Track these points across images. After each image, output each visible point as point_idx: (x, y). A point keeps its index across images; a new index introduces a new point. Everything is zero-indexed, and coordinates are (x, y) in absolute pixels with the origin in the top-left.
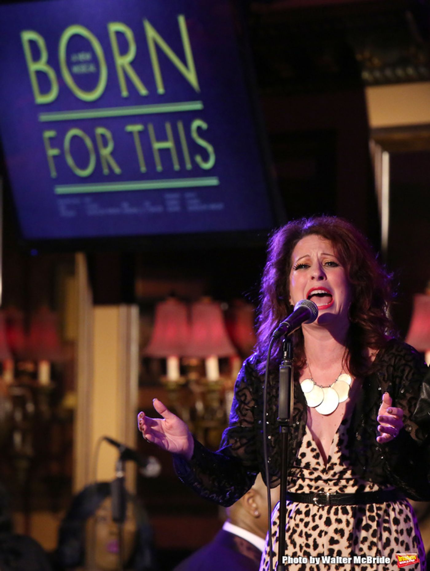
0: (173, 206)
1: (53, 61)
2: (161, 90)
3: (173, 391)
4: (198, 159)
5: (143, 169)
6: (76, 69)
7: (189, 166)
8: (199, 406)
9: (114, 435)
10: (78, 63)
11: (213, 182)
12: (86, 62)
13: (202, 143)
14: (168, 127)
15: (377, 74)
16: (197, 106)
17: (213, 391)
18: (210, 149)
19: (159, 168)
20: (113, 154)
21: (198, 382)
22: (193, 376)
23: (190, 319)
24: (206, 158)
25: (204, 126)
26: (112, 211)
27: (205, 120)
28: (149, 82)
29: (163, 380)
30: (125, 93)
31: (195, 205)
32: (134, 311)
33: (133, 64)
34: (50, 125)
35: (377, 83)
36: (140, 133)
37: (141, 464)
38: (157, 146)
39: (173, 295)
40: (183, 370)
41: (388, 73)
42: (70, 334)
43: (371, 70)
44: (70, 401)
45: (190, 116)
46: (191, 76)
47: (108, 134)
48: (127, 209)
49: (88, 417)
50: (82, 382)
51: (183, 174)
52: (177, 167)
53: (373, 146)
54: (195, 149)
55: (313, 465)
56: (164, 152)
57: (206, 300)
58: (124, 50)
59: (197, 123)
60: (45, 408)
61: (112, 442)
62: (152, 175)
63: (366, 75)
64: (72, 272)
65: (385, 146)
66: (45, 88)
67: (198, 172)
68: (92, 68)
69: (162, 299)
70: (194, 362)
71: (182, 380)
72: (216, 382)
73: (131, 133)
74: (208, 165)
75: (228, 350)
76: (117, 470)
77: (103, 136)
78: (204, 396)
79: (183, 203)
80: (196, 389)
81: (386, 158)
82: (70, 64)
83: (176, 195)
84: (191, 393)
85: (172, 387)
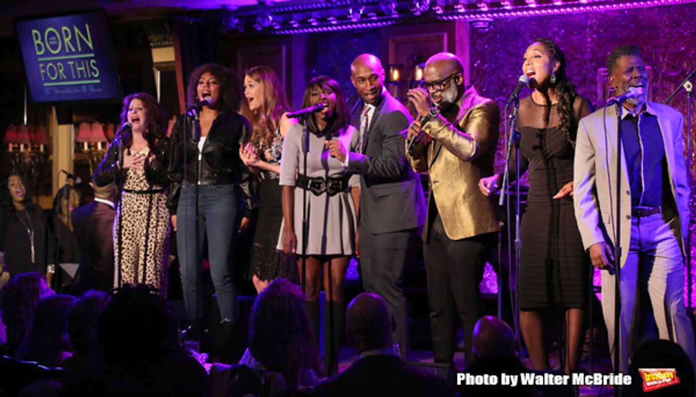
0: (84, 89)
1: (43, 40)
2: (80, 50)
3: (86, 154)
4: (93, 74)
5: (74, 77)
6: (51, 43)
7: (90, 76)
8: (95, 159)
9: (66, 169)
10: (52, 41)
11: (98, 81)
12: (54, 40)
13: (94, 68)
14: (82, 63)
15: (156, 44)
16: (92, 55)
17: (99, 154)
18: (97, 70)
19: (79, 77)
20: (64, 72)
21: (94, 151)
22: (93, 149)
23: (91, 129)
24: (95, 73)
25: (95, 62)
26: (64, 92)
27: (95, 60)
28: (76, 47)
29: (82, 150)
30: (67, 51)
31: (92, 89)
32: (72, 126)
33: (70, 41)
34: (41, 62)
35: (155, 47)
36: (73, 65)
37: (75, 179)
38: (79, 69)
39: (86, 121)
40: (89, 147)
41: (159, 44)
42: (51, 135)
43: (154, 43)
44: (51, 158)
45: (89, 59)
46: (90, 45)
47: (62, 65)
48: (69, 91)
49: (57, 163)
50: (55, 151)
51: (88, 79)
52: (85, 76)
53: (154, 69)
54: (92, 70)
56: (81, 71)
57: (97, 122)
58: (67, 36)
59: (92, 61)
60: (42, 160)
61: (64, 172)
62: (77, 79)
63: (152, 44)
64: (51, 113)
65: (158, 69)
66: (40, 49)
67: (93, 78)
68: (56, 42)
69: (82, 122)
70: (93, 144)
71: (89, 150)
72: (101, 151)
73: (69, 65)
74: (96, 76)
75: (105, 139)
76: (66, 181)
77: (60, 66)
78: (97, 156)
79: (88, 88)
80: (94, 153)
81: (159, 73)
82: (49, 41)
83: (85, 86)
84: (92, 154)
85: (85, 152)
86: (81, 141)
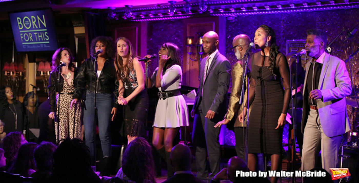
0: (42, 46)
1: (22, 22)
2: (40, 27)
3: (42, 77)
4: (46, 39)
5: (37, 40)
6: (26, 24)
7: (44, 40)
8: (46, 79)
9: (32, 84)
10: (26, 23)
11: (48, 42)
12: (28, 23)
13: (47, 36)
14: (41, 34)
15: (76, 25)
16: (46, 30)
19: (39, 40)
20: (32, 38)
22: (45, 74)
23: (45, 65)
24: (47, 38)
26: (32, 47)
27: (47, 32)
29: (40, 75)
30: (34, 28)
31: (45, 46)
32: (36, 64)
33: (35, 23)
34: (22, 33)
35: (76, 27)
37: (37, 89)
38: (39, 36)
39: (42, 61)
40: (44, 73)
41: (78, 25)
42: (25, 67)
44: (25, 78)
45: (44, 32)
46: (45, 25)
47: (31, 34)
48: (34, 47)
49: (28, 81)
50: (27, 75)
51: (43, 41)
52: (42, 40)
53: (75, 37)
54: (46, 37)
56: (40, 37)
57: (47, 62)
58: (34, 21)
60: (21, 79)
61: (32, 85)
62: (38, 41)
63: (74, 25)
64: (25, 57)
65: (77, 37)
66: (21, 27)
67: (46, 41)
68: (28, 24)
69: (40, 62)
71: (43, 75)
73: (35, 35)
74: (47, 40)
76: (32, 90)
77: (30, 35)
78: (47, 78)
80: (46, 76)
81: (77, 39)
82: (25, 23)
83: (42, 45)
86: (40, 71)
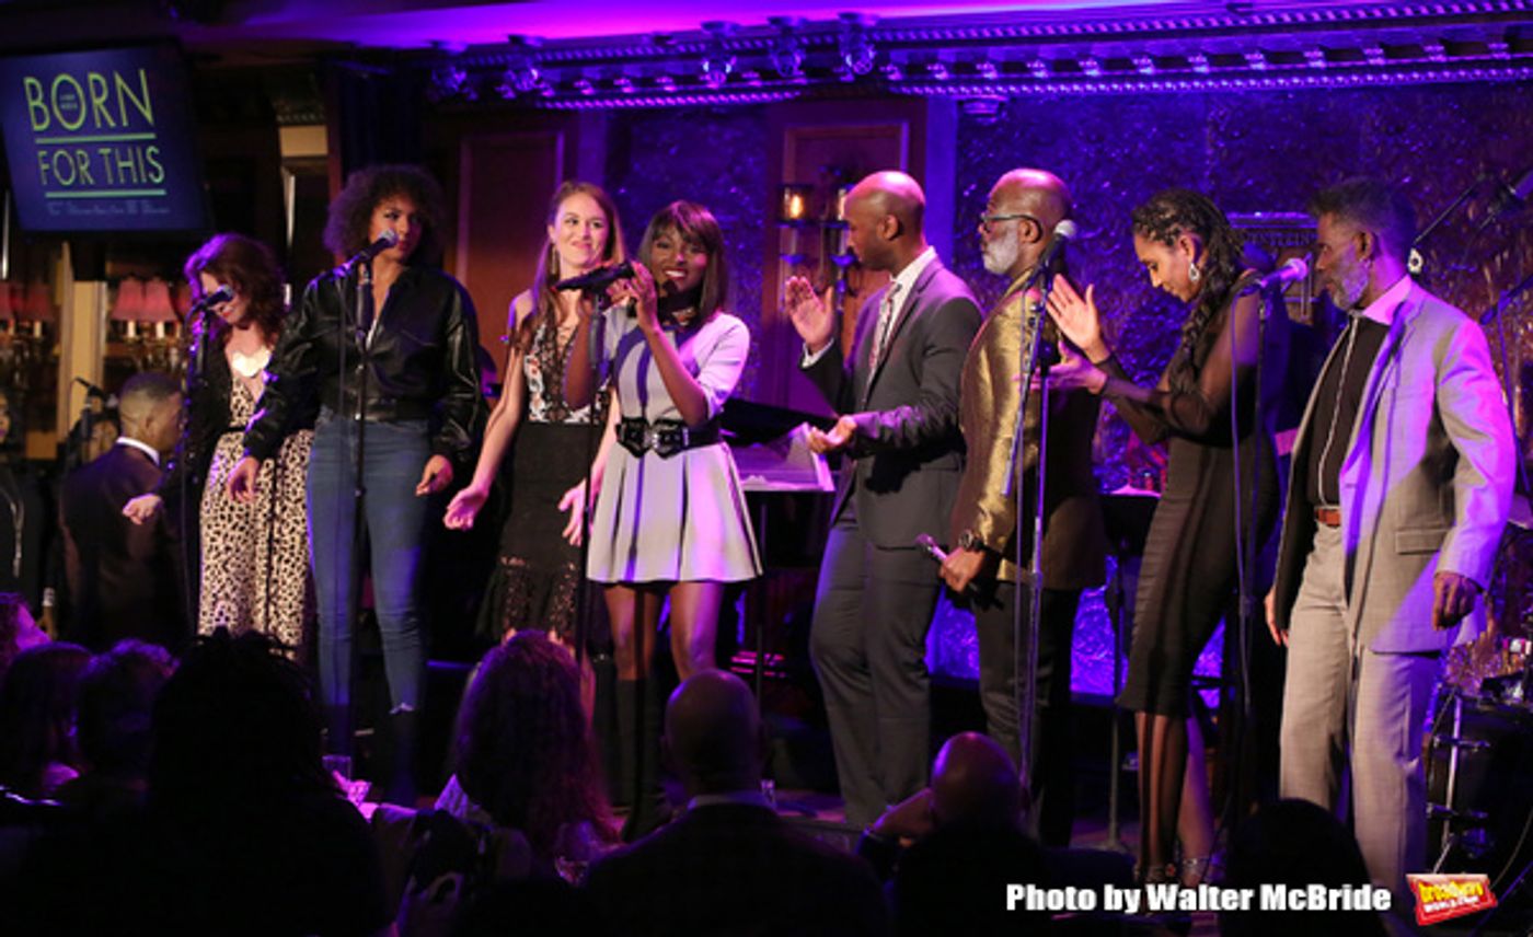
0: (132, 208)
1: (47, 100)
2: (125, 123)
3: (131, 346)
4: (151, 176)
5: (110, 181)
6: (64, 106)
7: (144, 180)
8: (150, 357)
10: (65, 102)
11: (161, 192)
12: (71, 102)
13: (154, 163)
14: (130, 151)
15: (288, 118)
16: (151, 136)
17: (160, 347)
18: (160, 168)
19: (122, 180)
20: (89, 169)
21: (149, 340)
22: (146, 335)
23: (144, 293)
24: (157, 175)
25: (156, 151)
26: (87, 212)
27: (157, 147)
28: (117, 118)
29: (124, 337)
30: (99, 125)
31: (148, 209)
32: (104, 285)
33: (105, 104)
34: (43, 147)
35: (287, 125)
36: (110, 155)
38: (121, 164)
39: (132, 275)
40: (139, 330)
41: (296, 117)
42: (58, 301)
43: (284, 115)
44: (56, 351)
45: (145, 144)
46: (148, 115)
47: (86, 155)
48: (99, 211)
49: (69, 363)
50: (65, 336)
51: (140, 186)
52: (135, 180)
53: (284, 172)
54: (150, 168)
55: (247, 406)
56: (126, 169)
57: (156, 280)
58: (99, 94)
59: (151, 149)
60: (38, 355)
62: (117, 186)
63: (280, 118)
64: (59, 256)
65: (292, 171)
66: (40, 119)
67: (151, 185)
68: (75, 106)
69: (125, 278)
70: (147, 325)
71: (137, 338)
72: (163, 340)
73: (102, 156)
74: (158, 180)
75: (172, 317)
77: (82, 156)
78: (153, 350)
79: (139, 207)
80: (148, 345)
81: (292, 179)
82: (59, 102)
83: (134, 202)
84: (144, 347)
85: (130, 342)
86: (121, 317)
